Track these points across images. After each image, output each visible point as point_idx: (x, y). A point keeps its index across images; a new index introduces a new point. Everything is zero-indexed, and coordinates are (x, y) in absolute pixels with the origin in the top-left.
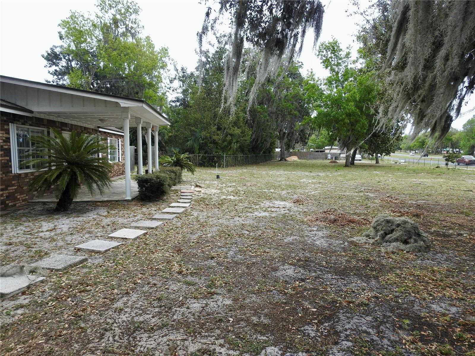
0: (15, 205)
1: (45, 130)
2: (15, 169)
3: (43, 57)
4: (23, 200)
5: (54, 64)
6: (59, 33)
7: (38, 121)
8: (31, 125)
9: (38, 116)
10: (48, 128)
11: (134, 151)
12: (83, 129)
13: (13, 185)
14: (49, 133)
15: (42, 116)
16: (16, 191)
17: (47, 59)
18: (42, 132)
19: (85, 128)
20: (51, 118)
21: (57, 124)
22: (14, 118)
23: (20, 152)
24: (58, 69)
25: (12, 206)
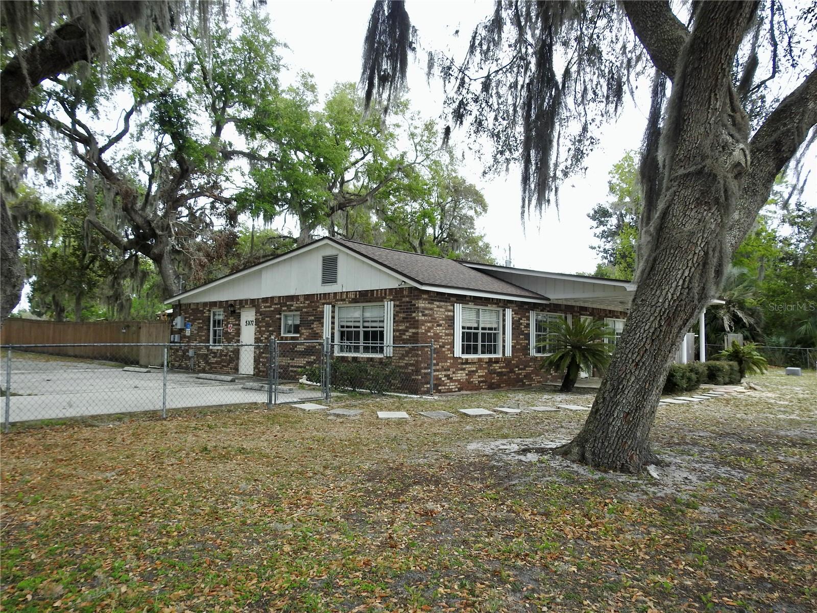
0: (531, 385)
1: (563, 315)
2: (533, 353)
3: (589, 216)
4: (538, 382)
5: (601, 223)
6: (610, 182)
7: (555, 308)
8: (548, 311)
9: (556, 302)
10: (566, 313)
11: (693, 340)
12: (608, 312)
13: (530, 366)
14: (566, 318)
15: (560, 302)
16: (533, 372)
17: (593, 218)
18: (560, 317)
19: (610, 311)
20: (569, 303)
21: (576, 309)
22: (534, 306)
23: (538, 336)
24: (606, 230)
25: (528, 385)
